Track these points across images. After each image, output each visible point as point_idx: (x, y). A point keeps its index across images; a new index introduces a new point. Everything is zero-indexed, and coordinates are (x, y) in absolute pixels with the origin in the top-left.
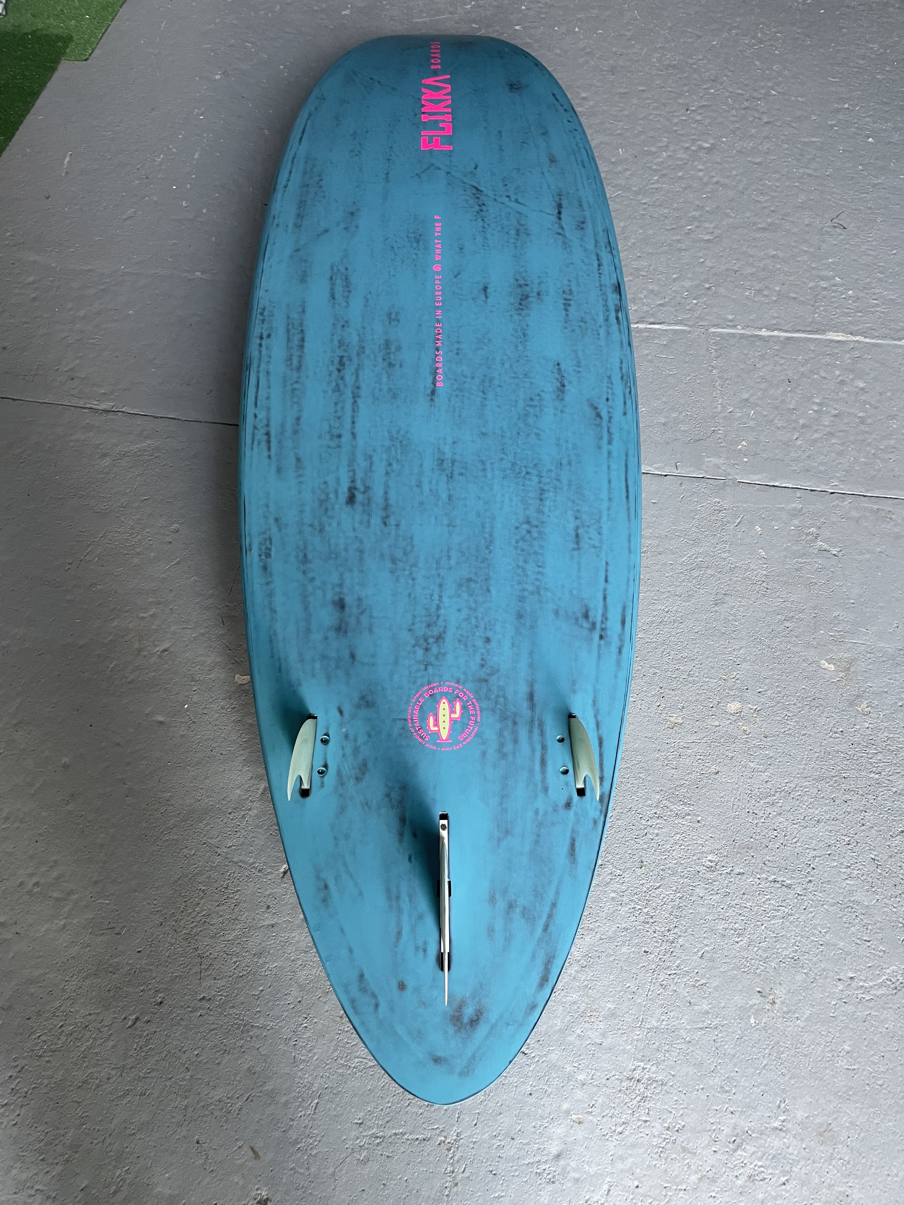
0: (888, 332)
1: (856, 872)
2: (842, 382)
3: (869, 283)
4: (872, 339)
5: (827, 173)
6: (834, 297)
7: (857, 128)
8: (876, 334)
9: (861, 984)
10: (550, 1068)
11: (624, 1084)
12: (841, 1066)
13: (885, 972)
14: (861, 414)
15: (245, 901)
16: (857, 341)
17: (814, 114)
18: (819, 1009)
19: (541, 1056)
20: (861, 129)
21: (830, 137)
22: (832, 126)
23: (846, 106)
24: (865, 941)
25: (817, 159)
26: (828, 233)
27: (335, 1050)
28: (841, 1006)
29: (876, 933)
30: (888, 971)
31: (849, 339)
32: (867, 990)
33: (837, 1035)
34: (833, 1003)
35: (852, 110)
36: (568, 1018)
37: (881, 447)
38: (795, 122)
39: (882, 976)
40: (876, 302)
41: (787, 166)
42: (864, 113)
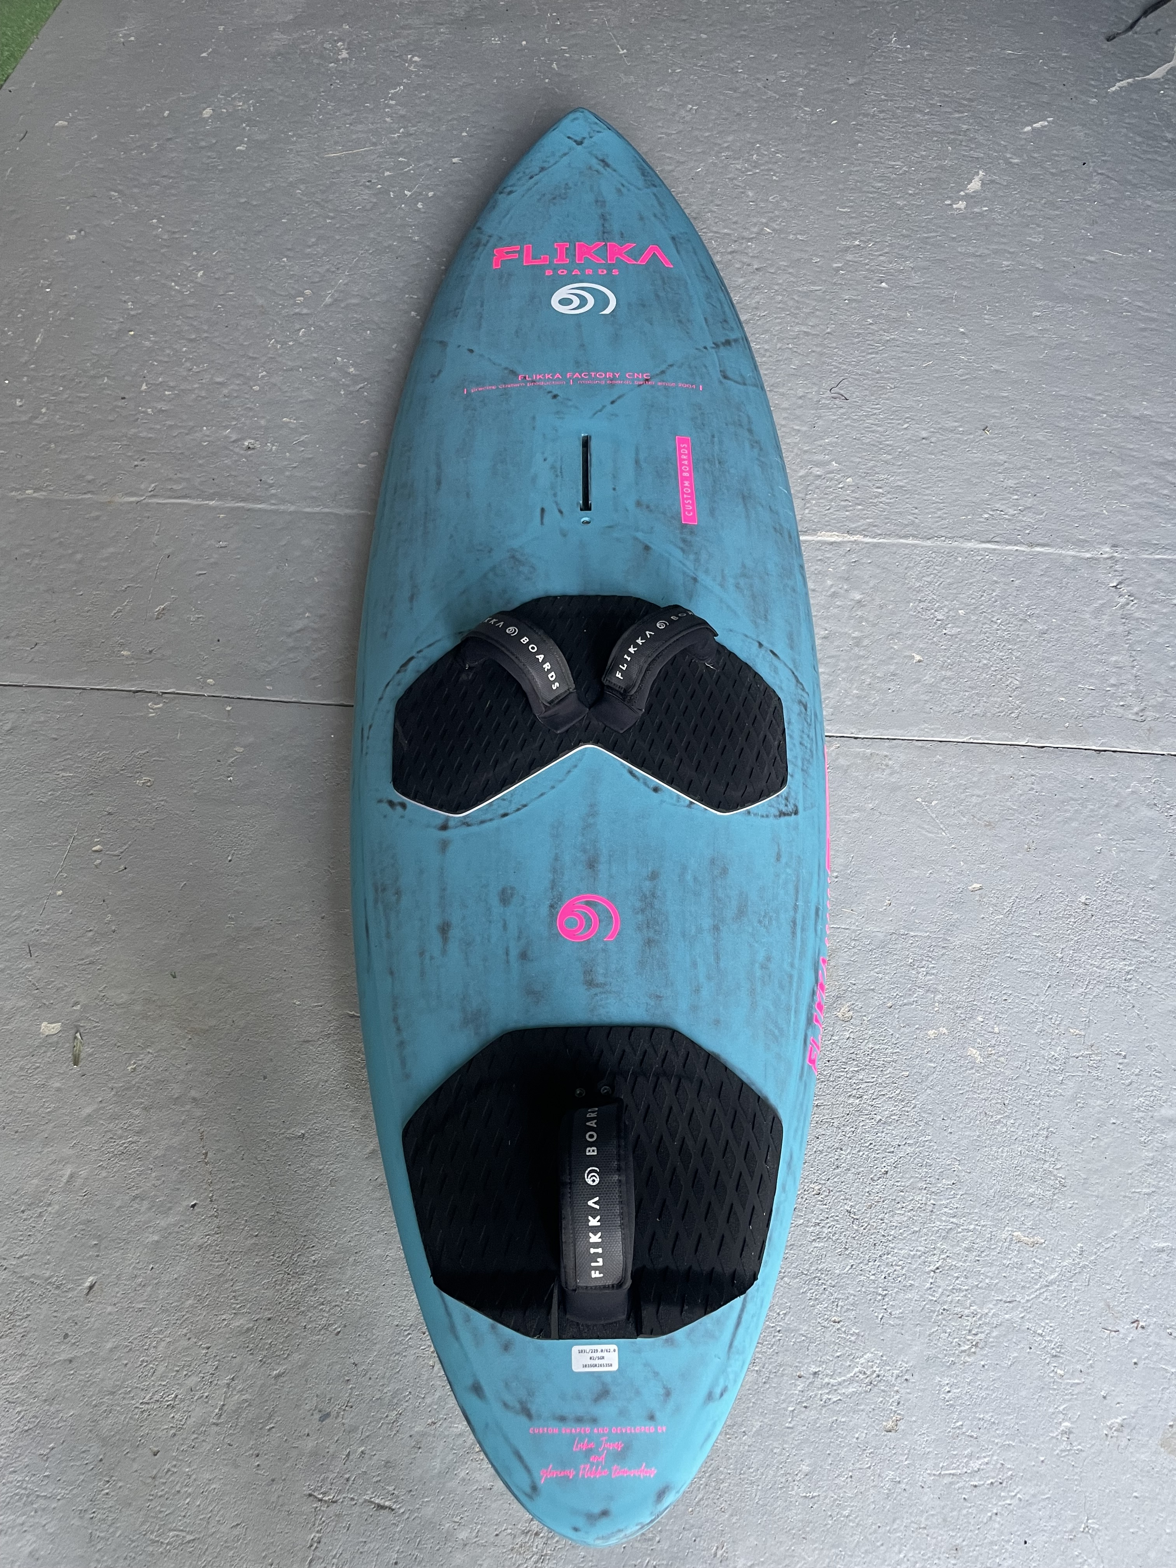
0: (893, 528)
1: (826, 1230)
2: (834, 595)
3: (871, 468)
4: (874, 538)
5: (829, 330)
6: (827, 487)
7: (867, 270)
8: (879, 532)
9: (827, 1380)
10: (423, 1526)
11: (518, 1540)
12: (797, 1494)
13: (858, 1363)
14: (856, 634)
15: (36, 1331)
16: (855, 542)
17: (817, 256)
18: (773, 1418)
19: (412, 1512)
20: (872, 271)
21: (835, 284)
22: (837, 270)
23: (857, 243)
24: (834, 1322)
25: (818, 313)
26: (825, 406)
27: (143, 1523)
28: (801, 1412)
29: (848, 1309)
30: (862, 1360)
31: (846, 539)
32: (833, 1389)
33: (794, 1452)
34: (791, 1409)
35: (863, 248)
36: (451, 1457)
37: (878, 675)
38: (793, 267)
39: (853, 1368)
40: (880, 490)
41: (780, 324)
42: (877, 251)
